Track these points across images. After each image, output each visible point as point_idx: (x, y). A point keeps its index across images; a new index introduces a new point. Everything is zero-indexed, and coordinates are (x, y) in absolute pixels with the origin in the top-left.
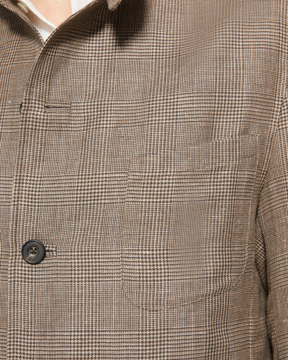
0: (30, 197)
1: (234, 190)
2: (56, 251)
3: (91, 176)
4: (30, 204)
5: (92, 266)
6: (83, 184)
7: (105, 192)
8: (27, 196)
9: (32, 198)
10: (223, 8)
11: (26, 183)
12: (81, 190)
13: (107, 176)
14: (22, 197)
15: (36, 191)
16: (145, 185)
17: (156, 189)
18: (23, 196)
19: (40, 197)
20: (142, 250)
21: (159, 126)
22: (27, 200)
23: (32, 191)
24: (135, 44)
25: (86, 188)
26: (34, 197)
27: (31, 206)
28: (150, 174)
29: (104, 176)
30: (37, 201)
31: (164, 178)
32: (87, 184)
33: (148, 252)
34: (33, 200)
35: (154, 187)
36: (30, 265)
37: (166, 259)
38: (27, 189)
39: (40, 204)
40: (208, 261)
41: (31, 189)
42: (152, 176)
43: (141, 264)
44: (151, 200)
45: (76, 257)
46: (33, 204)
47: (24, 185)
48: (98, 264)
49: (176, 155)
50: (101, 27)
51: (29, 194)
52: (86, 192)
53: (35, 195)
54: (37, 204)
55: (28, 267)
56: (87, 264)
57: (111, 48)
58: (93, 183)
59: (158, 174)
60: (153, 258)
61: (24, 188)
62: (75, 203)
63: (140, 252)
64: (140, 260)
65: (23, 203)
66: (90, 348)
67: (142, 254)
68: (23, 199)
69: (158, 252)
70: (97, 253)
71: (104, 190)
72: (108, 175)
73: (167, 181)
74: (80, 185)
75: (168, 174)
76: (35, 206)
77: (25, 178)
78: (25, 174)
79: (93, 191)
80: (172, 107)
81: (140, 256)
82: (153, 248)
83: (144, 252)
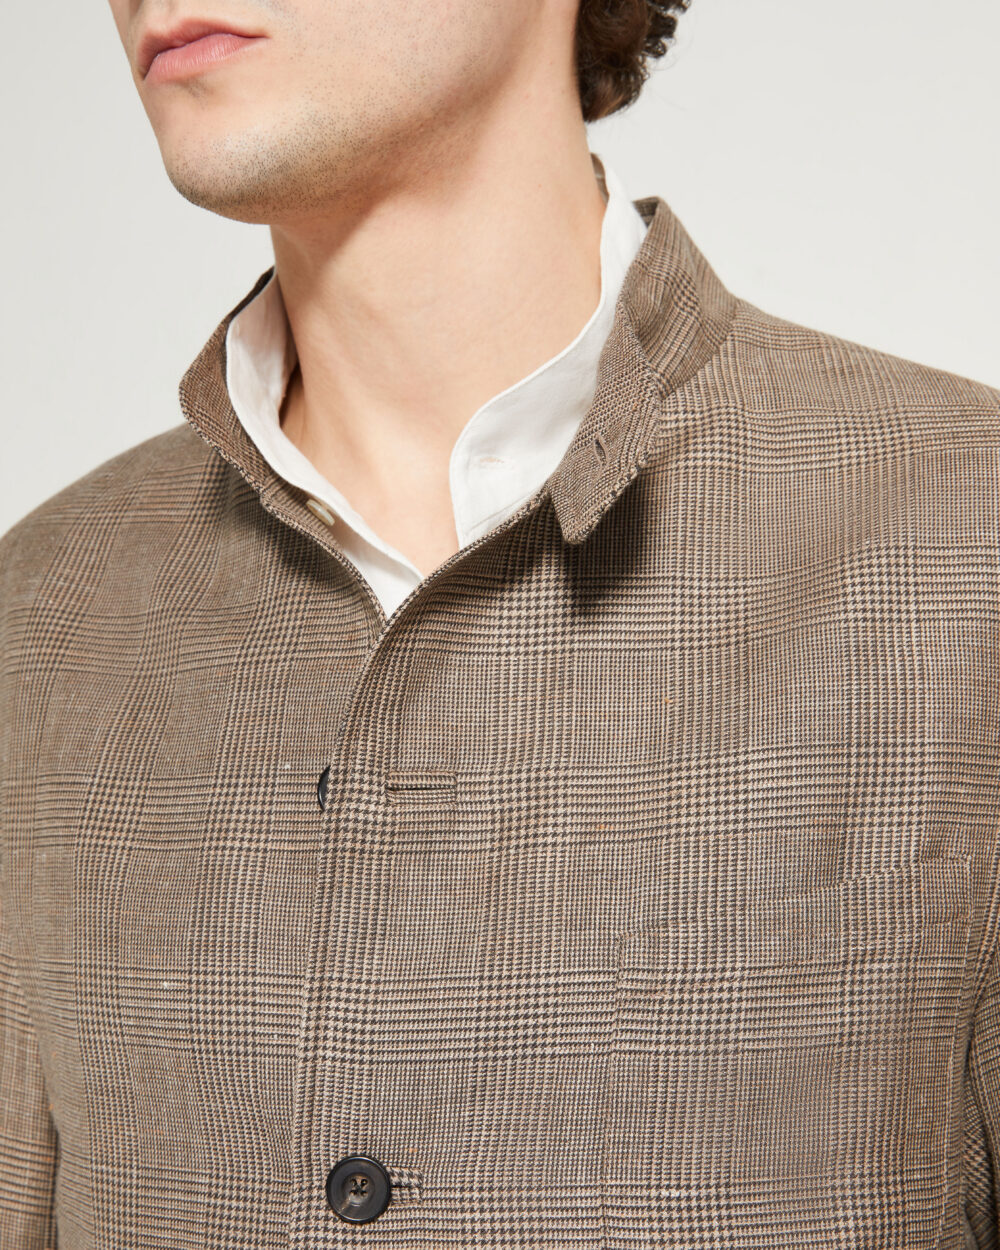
0: (349, 1036)
1: (908, 1015)
2: (419, 1187)
3: (514, 982)
4: (348, 1056)
5: (522, 1231)
6: (494, 1004)
7: (555, 1025)
8: (339, 1035)
9: (353, 1041)
10: (859, 507)
11: (338, 999)
12: (488, 1019)
13: (561, 980)
14: (325, 1038)
15: (364, 1022)
16: (666, 1007)
17: (695, 1017)
18: (330, 1034)
19: (376, 1037)
20: (658, 1187)
21: (698, 841)
22: (339, 1045)
23: (355, 1021)
24: (623, 610)
25: (503, 1013)
26: (358, 1037)
27: (352, 1061)
28: (679, 976)
29: (552, 980)
30: (367, 1047)
31: (717, 986)
32: (504, 1003)
33: (675, 1193)
34: (358, 1047)
35: (690, 1012)
36: (349, 1227)
37: (724, 1212)
38: (341, 1015)
39: (375, 1057)
40: (840, 1213)
41: (351, 1015)
42: (683, 982)
43: (656, 1225)
44: (682, 1048)
45: (476, 1205)
46: (357, 1056)
47: (333, 1004)
48: (536, 1225)
49: (747, 923)
50: (531, 564)
51: (345, 1030)
52: (502, 1024)
53: (363, 1032)
54: (367, 1057)
55: (344, 1231)
56: (507, 1226)
57: (560, 620)
58: (522, 1002)
59: (698, 976)
60: (689, 1209)
61: (332, 1013)
62: (472, 1055)
63: (654, 1193)
64: (655, 1214)
65: (329, 1053)
67: (658, 1198)
68: (330, 1044)
69: (704, 1192)
70: (534, 1194)
71: (550, 1020)
72: (562, 978)
73: (725, 995)
74: (484, 1004)
75: (728, 974)
76: (361, 1062)
77: (335, 984)
78: (336, 975)
79: (521, 1022)
80: (732, 788)
81: (654, 1204)
82: (690, 1179)
83: (664, 1193)
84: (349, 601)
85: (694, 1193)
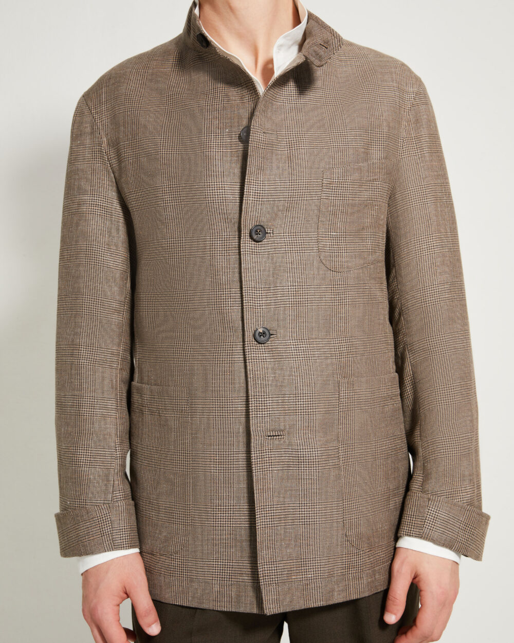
0: (256, 194)
2: (272, 233)
3: (298, 181)
4: (256, 199)
5: (299, 243)
6: (293, 186)
7: (307, 192)
8: (254, 194)
9: (257, 196)
11: (253, 185)
12: (291, 190)
13: (309, 181)
14: (250, 195)
15: (260, 191)
16: (333, 188)
17: (340, 191)
18: (251, 194)
19: (263, 195)
20: (331, 232)
21: (338, 149)
22: (254, 197)
23: (258, 190)
24: (311, 94)
25: (295, 189)
26: (259, 194)
27: (257, 201)
28: (337, 181)
29: (307, 181)
30: (261, 197)
31: (345, 183)
32: (295, 186)
33: (334, 234)
34: (258, 197)
35: (339, 189)
36: (255, 243)
37: (344, 239)
38: (254, 189)
39: (263, 200)
41: (257, 189)
42: (338, 182)
43: (330, 241)
44: (337, 198)
45: (287, 237)
46: (258, 199)
47: (252, 186)
48: (302, 241)
50: (288, 81)
51: (255, 193)
52: (295, 191)
53: (260, 193)
54: (261, 200)
55: (254, 244)
56: (295, 241)
58: (300, 186)
59: (341, 181)
60: (337, 237)
61: (252, 188)
62: (287, 199)
64: (330, 239)
65: (251, 199)
66: (302, 297)
67: (331, 235)
68: (251, 196)
69: (340, 234)
70: (302, 234)
71: (306, 191)
73: (347, 186)
74: (290, 186)
75: (347, 181)
76: (259, 201)
77: (252, 181)
78: (253, 179)
79: (299, 191)
81: (330, 236)
82: (337, 230)
83: (332, 233)
84: (240, 88)
85: (338, 234)
